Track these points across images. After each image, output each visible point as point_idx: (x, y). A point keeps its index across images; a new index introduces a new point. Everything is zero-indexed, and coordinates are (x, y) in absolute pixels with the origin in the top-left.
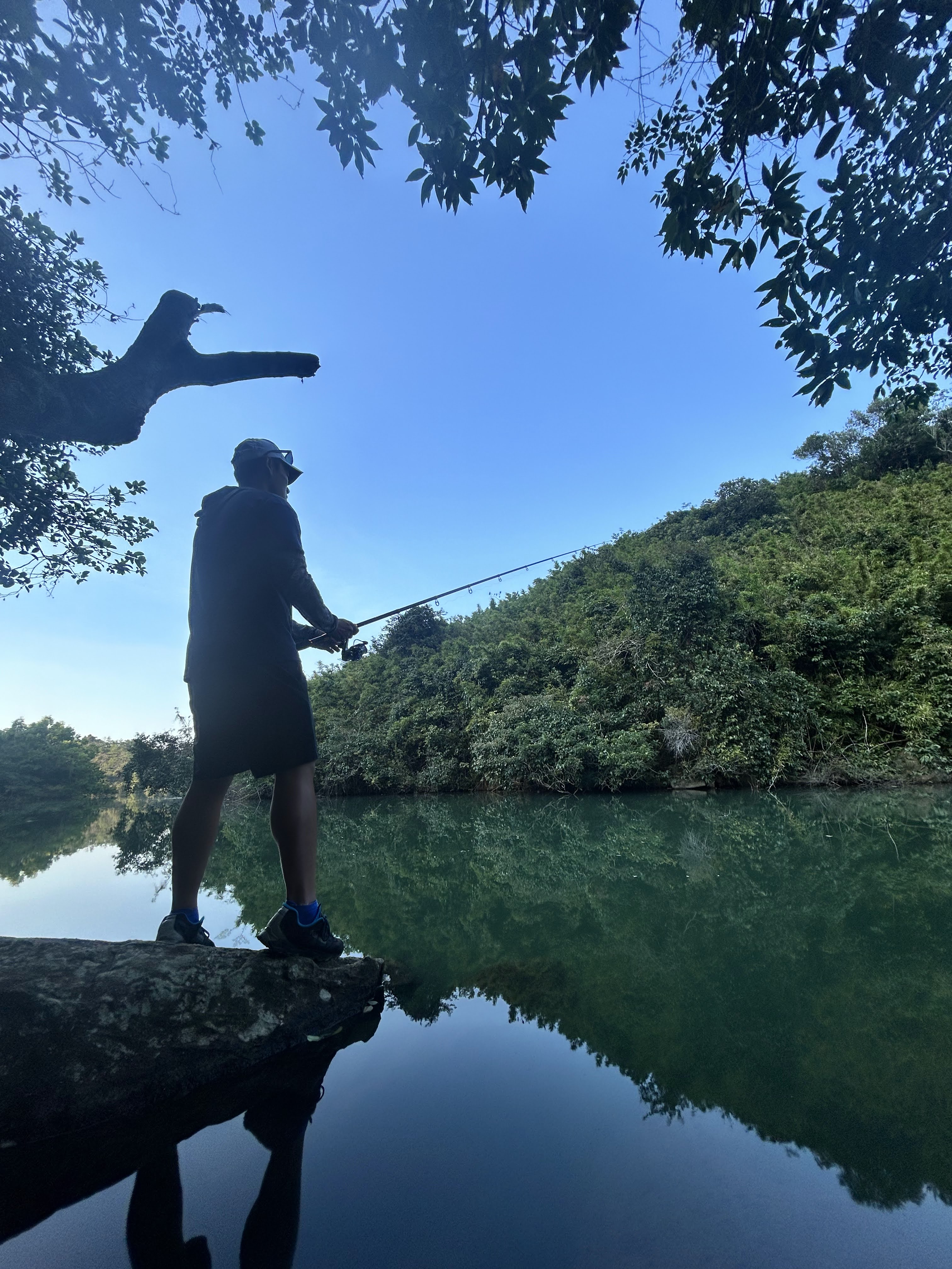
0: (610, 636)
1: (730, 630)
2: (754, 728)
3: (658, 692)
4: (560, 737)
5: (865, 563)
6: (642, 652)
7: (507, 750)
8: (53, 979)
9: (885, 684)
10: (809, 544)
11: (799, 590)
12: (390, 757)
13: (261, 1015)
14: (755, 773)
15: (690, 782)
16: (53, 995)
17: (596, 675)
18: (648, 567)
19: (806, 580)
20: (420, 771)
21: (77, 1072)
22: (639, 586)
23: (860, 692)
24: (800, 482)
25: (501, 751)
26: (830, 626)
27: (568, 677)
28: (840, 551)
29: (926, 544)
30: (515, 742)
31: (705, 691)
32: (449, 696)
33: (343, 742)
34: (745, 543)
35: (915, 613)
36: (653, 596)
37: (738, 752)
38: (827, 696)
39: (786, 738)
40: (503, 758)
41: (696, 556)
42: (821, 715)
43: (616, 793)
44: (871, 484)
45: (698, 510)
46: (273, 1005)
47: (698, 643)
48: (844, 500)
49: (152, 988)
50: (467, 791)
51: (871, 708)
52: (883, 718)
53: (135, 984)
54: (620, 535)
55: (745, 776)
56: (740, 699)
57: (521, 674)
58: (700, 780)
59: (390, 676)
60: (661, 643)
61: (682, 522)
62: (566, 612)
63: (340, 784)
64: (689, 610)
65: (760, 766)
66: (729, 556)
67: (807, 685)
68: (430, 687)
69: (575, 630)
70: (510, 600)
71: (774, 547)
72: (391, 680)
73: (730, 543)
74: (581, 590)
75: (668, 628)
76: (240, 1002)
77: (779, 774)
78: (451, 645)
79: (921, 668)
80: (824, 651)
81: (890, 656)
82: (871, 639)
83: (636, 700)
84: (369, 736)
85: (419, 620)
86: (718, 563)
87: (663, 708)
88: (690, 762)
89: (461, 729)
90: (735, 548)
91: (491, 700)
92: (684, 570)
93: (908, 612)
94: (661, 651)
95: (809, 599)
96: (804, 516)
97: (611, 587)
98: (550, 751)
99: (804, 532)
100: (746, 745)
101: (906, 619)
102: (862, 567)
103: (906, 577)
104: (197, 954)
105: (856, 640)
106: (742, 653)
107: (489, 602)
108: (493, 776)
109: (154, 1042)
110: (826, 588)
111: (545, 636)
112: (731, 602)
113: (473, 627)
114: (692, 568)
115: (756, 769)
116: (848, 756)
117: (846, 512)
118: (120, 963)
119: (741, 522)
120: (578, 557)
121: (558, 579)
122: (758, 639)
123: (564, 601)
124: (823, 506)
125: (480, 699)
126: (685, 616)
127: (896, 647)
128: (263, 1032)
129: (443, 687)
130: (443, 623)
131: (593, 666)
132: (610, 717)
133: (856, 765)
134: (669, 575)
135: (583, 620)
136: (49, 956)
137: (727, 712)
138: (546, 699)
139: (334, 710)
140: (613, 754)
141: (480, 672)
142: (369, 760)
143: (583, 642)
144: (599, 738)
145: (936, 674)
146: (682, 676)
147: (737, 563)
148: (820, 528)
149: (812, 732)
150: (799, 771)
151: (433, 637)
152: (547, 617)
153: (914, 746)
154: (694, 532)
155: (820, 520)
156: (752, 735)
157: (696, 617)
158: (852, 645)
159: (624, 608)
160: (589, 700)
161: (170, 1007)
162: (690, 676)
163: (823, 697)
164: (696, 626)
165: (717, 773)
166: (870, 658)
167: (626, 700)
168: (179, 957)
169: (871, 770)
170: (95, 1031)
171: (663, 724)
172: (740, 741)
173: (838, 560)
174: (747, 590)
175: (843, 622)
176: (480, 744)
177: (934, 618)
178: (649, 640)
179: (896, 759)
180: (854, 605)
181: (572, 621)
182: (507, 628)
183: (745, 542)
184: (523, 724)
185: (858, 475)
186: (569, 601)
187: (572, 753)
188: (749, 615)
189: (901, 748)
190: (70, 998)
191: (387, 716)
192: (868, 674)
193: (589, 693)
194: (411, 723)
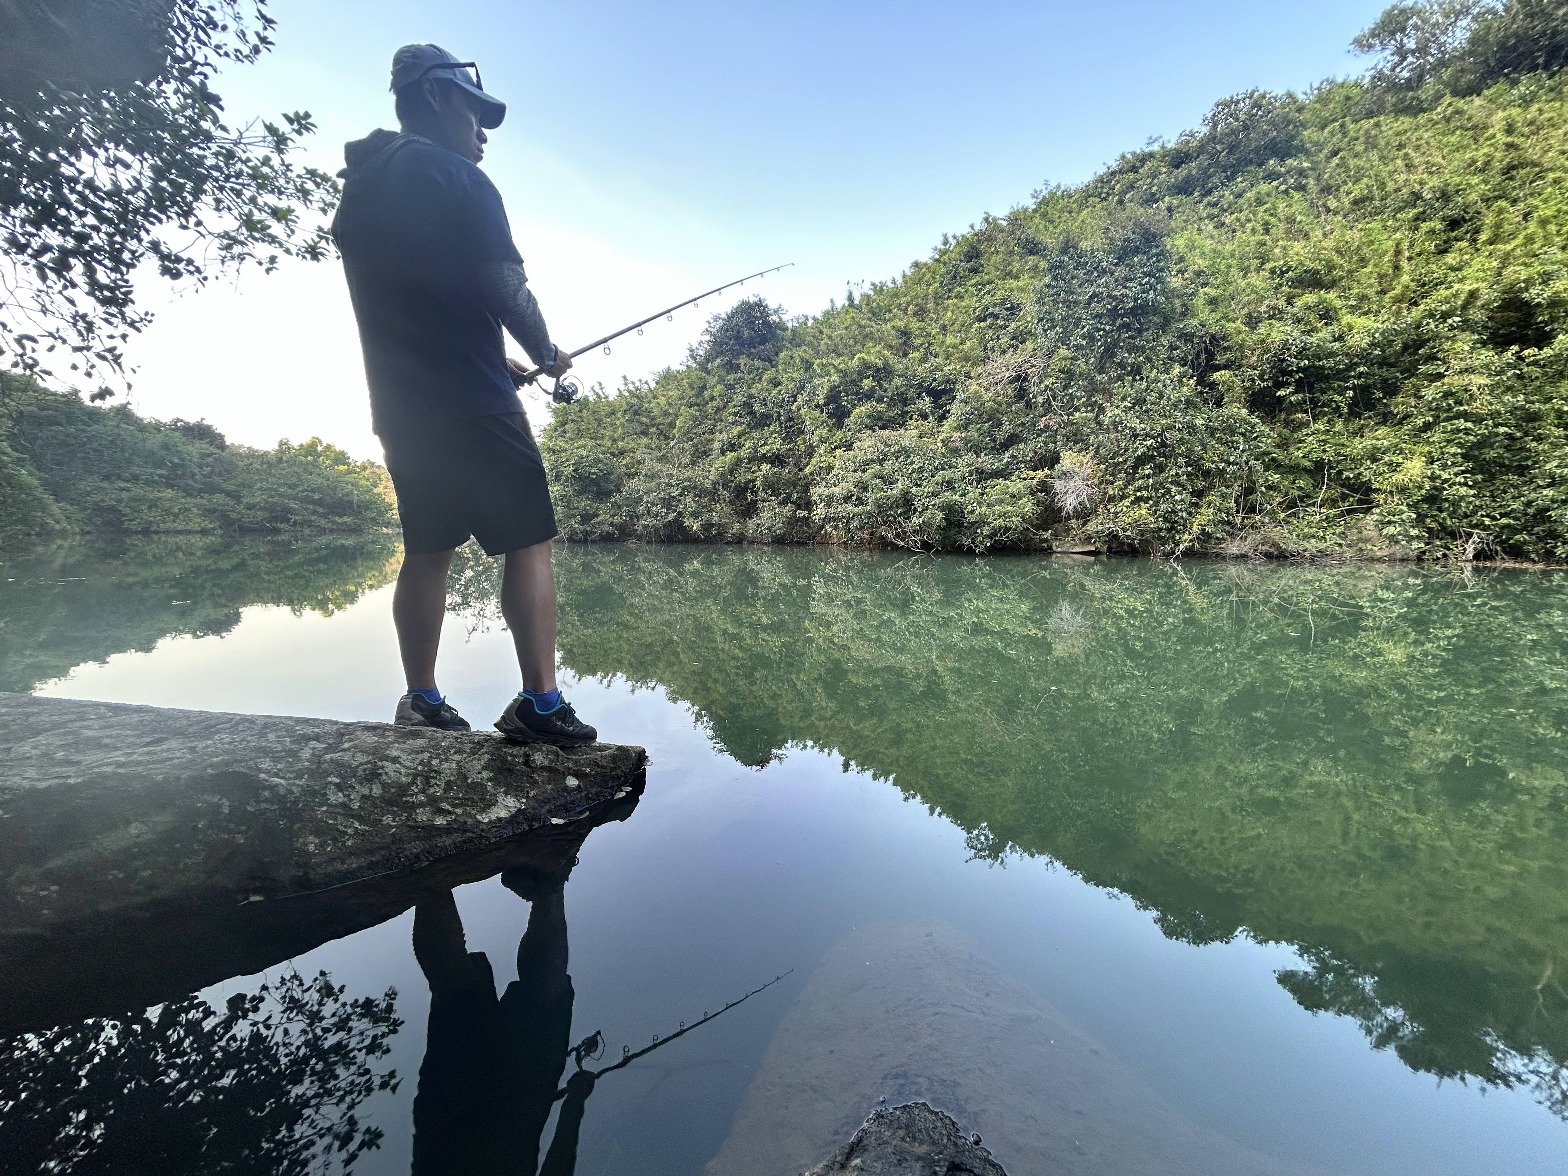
0: (1004, 352)
1: (1172, 348)
2: (1172, 483)
3: (1056, 431)
4: (920, 486)
5: (1405, 245)
6: (1043, 376)
7: (854, 498)
8: (276, 760)
9: (1371, 431)
10: (1328, 210)
11: (1290, 287)
12: (714, 500)
13: (500, 799)
14: (1160, 538)
15: (1076, 545)
16: (277, 775)
17: (978, 405)
18: (1073, 247)
19: (1306, 271)
20: (751, 518)
21: (312, 844)
22: (1055, 278)
23: (1332, 441)
24: (1348, 98)
25: (847, 499)
26: (1318, 345)
27: (941, 407)
28: (1373, 225)
29: (1513, 215)
30: (865, 489)
31: (1117, 432)
32: (786, 427)
33: (658, 481)
34: (1230, 209)
35: (1452, 328)
36: (1073, 293)
37: (1144, 512)
38: (1283, 444)
39: (1213, 497)
40: (849, 507)
41: (1147, 231)
42: (1267, 468)
43: (982, 554)
44: (1461, 104)
45: (1171, 150)
46: (513, 790)
47: (1122, 365)
48: (1409, 134)
49: (381, 771)
50: (805, 544)
51: (1339, 462)
52: (1351, 476)
53: (362, 767)
54: (1044, 193)
55: (1147, 541)
56: (1163, 445)
57: (880, 400)
58: (1089, 543)
59: (713, 398)
60: (1071, 364)
61: (1141, 171)
62: (949, 314)
63: (657, 530)
64: (1119, 315)
65: (1169, 530)
66: (1199, 229)
67: (1262, 428)
68: (763, 414)
69: (958, 341)
70: (876, 293)
71: (1271, 215)
72: (715, 403)
73: (1205, 208)
74: (974, 281)
75: (1084, 342)
76: (479, 787)
77: (1191, 541)
78: (792, 358)
79: (1430, 409)
80: (1299, 382)
81: (1391, 390)
82: (1373, 365)
83: (1025, 441)
84: (689, 474)
85: (750, 323)
86: (1178, 243)
87: (1058, 453)
88: (1081, 522)
89: (800, 470)
90: (1211, 217)
91: (839, 435)
92: (1124, 254)
93: (1441, 326)
94: (1069, 375)
95: (1299, 302)
96: (1336, 160)
97: (1017, 278)
98: (906, 502)
99: (1327, 190)
100: (1156, 503)
101: (1436, 337)
102: (1398, 252)
103: (1459, 269)
104: (431, 739)
105: (1351, 366)
106: (1180, 381)
107: (845, 295)
108: (836, 527)
109: (388, 819)
110: (1332, 284)
111: (916, 349)
112: (1184, 305)
113: (821, 332)
114: (1137, 251)
115: (1163, 534)
116: (1287, 523)
117: (1406, 154)
118: (346, 745)
119: (1232, 172)
120: (977, 228)
121: (945, 264)
122: (1208, 362)
123: (949, 298)
124: (1371, 143)
125: (824, 432)
126: (1113, 325)
127: (1405, 378)
128: (503, 814)
129: (779, 415)
130: (782, 326)
131: (976, 392)
132: (987, 461)
133: (1294, 534)
134: (1100, 261)
135: (971, 326)
136: (272, 736)
137: (1141, 461)
138: (908, 436)
139: (645, 440)
140: (984, 508)
141: (827, 397)
142: (689, 502)
143: (966, 359)
144: (969, 488)
145: (1448, 419)
146: (1092, 411)
147: (1209, 242)
148: (1354, 183)
149: (1250, 490)
150: (1218, 538)
151: (768, 346)
152: (923, 321)
153: (1380, 514)
154: (1155, 188)
155: (1359, 169)
156: (1168, 491)
157: (1127, 327)
158: (1341, 375)
159: (1030, 309)
160: (965, 438)
161: (403, 789)
162: (1102, 410)
163: (1278, 446)
164: (1124, 341)
165: (1113, 536)
166: (1363, 391)
167: (1012, 440)
168: (411, 741)
169: (1313, 541)
170: (325, 808)
171: (1054, 474)
172: (1150, 498)
173: (1364, 240)
174: (1212, 286)
175: (1340, 338)
176: (821, 490)
177: (1476, 337)
178: (1055, 358)
179: (1350, 528)
180: (1365, 313)
181: (956, 327)
182: (866, 336)
183: (1229, 207)
184: (876, 467)
185: (1446, 84)
186: (956, 297)
187: (934, 505)
188: (1203, 326)
189: (1362, 515)
190: (295, 778)
191: (711, 450)
192: (1354, 414)
193: (966, 428)
194: (739, 460)
